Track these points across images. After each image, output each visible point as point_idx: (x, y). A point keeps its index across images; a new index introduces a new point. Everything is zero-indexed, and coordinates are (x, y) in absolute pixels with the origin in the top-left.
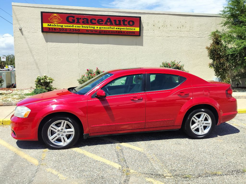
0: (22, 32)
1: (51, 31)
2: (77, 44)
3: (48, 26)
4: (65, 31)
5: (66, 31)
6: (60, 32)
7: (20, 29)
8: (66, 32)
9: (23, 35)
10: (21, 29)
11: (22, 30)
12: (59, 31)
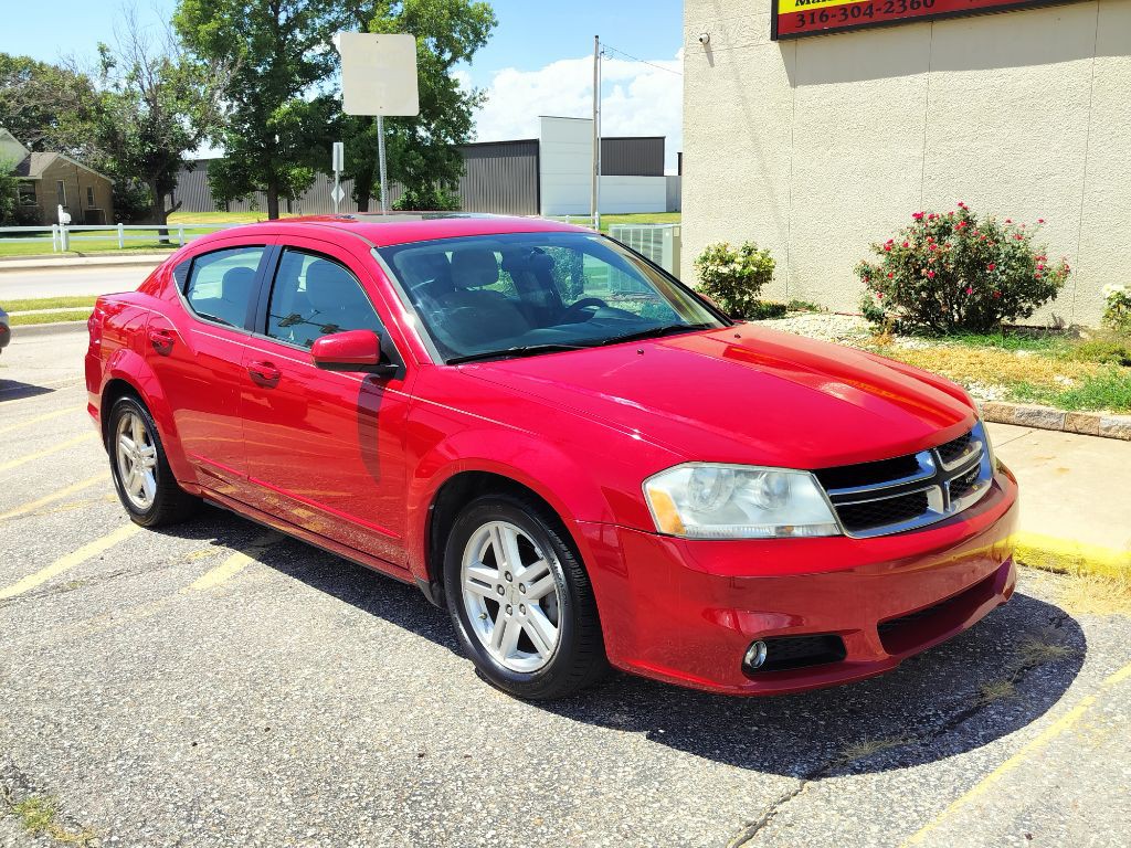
0: (709, 53)
1: (805, 29)
2: (920, 79)
3: (797, 4)
4: (867, 20)
5: (871, 15)
6: (844, 24)
7: (701, 40)
8: (872, 20)
9: (712, 65)
10: (705, 41)
11: (711, 43)
12: (841, 24)
